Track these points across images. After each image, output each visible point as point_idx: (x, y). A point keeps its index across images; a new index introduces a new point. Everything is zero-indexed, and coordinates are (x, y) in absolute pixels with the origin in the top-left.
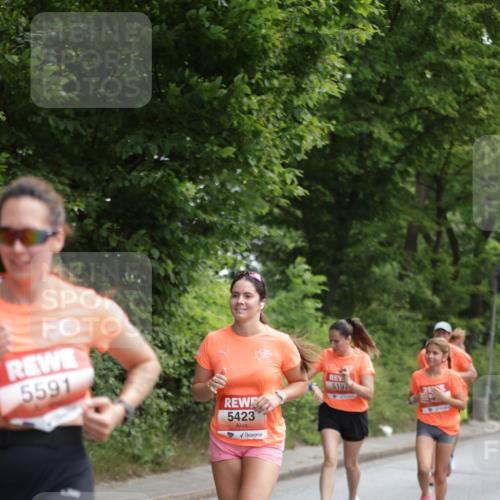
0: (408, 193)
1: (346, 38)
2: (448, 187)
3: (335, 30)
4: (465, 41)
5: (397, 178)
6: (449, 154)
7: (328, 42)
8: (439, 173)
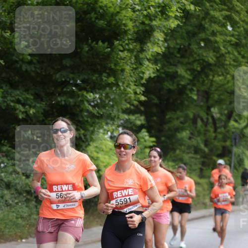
0: (193, 99)
1: (164, 26)
2: (212, 96)
3: (159, 22)
4: (219, 29)
5: (188, 92)
6: (212, 81)
7: (156, 28)
8: (207, 90)
